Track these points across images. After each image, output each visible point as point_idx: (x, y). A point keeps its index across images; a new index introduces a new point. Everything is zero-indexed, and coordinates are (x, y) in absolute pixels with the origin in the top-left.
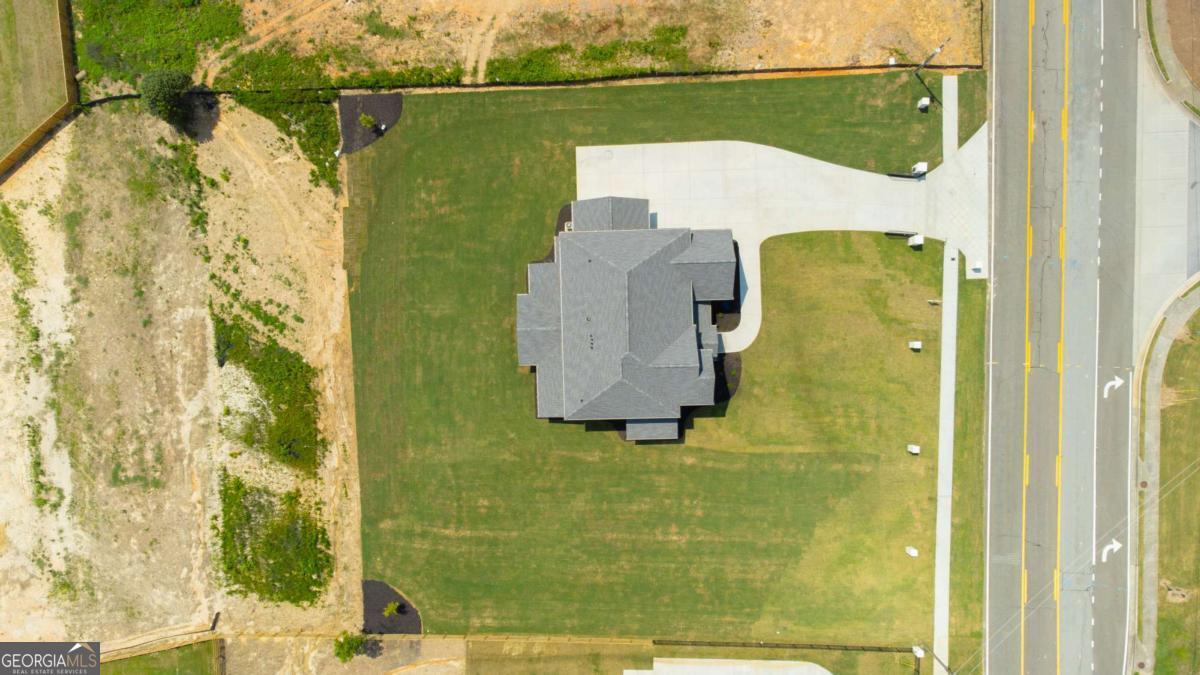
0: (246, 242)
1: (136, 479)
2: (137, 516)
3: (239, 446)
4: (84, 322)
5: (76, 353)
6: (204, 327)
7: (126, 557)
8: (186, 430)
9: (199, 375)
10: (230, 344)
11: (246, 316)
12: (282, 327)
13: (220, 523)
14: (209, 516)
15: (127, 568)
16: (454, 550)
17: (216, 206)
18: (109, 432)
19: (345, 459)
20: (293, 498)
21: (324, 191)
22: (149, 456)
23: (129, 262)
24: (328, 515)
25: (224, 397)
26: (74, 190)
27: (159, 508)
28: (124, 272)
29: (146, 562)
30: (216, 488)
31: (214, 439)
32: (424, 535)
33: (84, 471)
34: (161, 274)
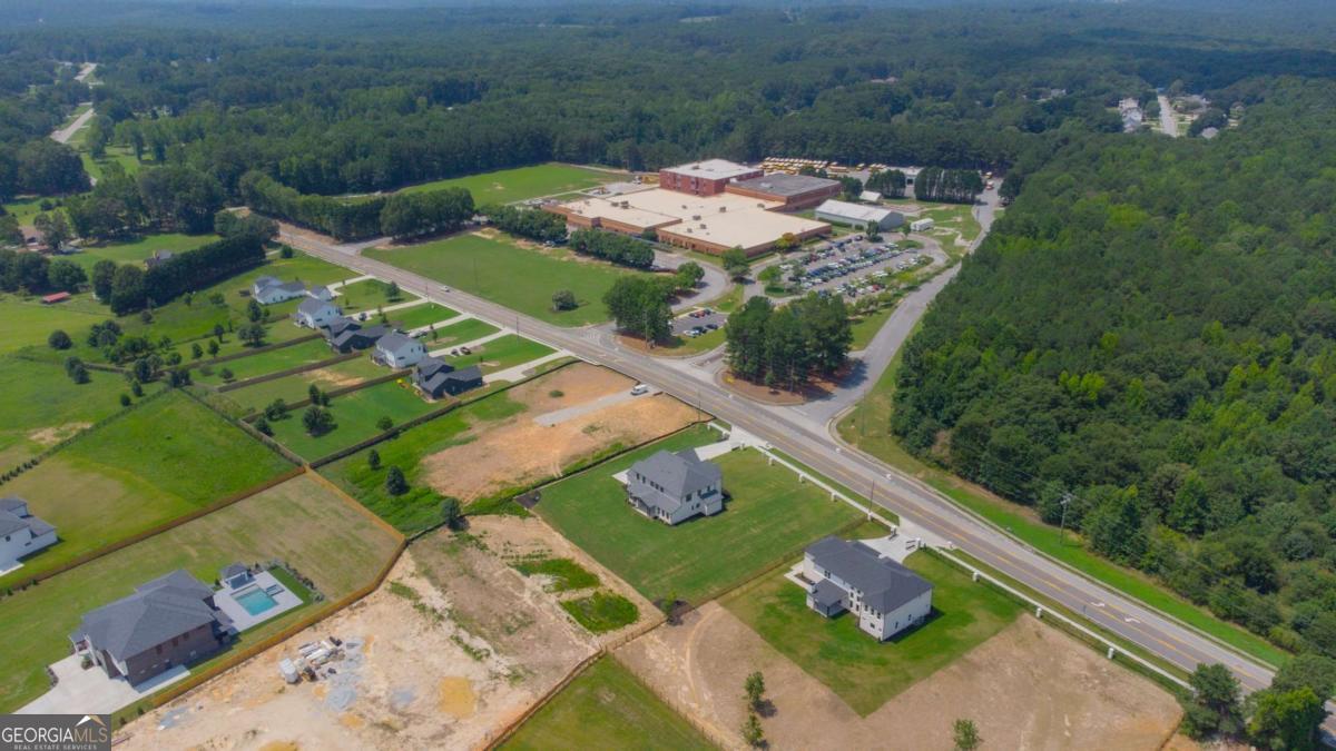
0: (509, 543)
1: (520, 626)
2: (530, 637)
3: (558, 593)
4: (455, 596)
5: (457, 607)
6: (510, 573)
7: (538, 652)
8: (530, 602)
9: (522, 586)
10: (527, 570)
11: (527, 560)
12: (545, 556)
13: (572, 618)
14: (564, 620)
15: (542, 654)
16: (679, 574)
17: (487, 541)
18: (494, 621)
19: (607, 575)
20: (597, 595)
21: (529, 520)
22: (519, 617)
23: (461, 571)
24: (617, 591)
25: (538, 584)
26: (420, 564)
27: (540, 629)
28: (462, 575)
29: (549, 647)
30: (560, 610)
31: (546, 597)
32: (663, 576)
33: (493, 639)
34: (477, 567)
